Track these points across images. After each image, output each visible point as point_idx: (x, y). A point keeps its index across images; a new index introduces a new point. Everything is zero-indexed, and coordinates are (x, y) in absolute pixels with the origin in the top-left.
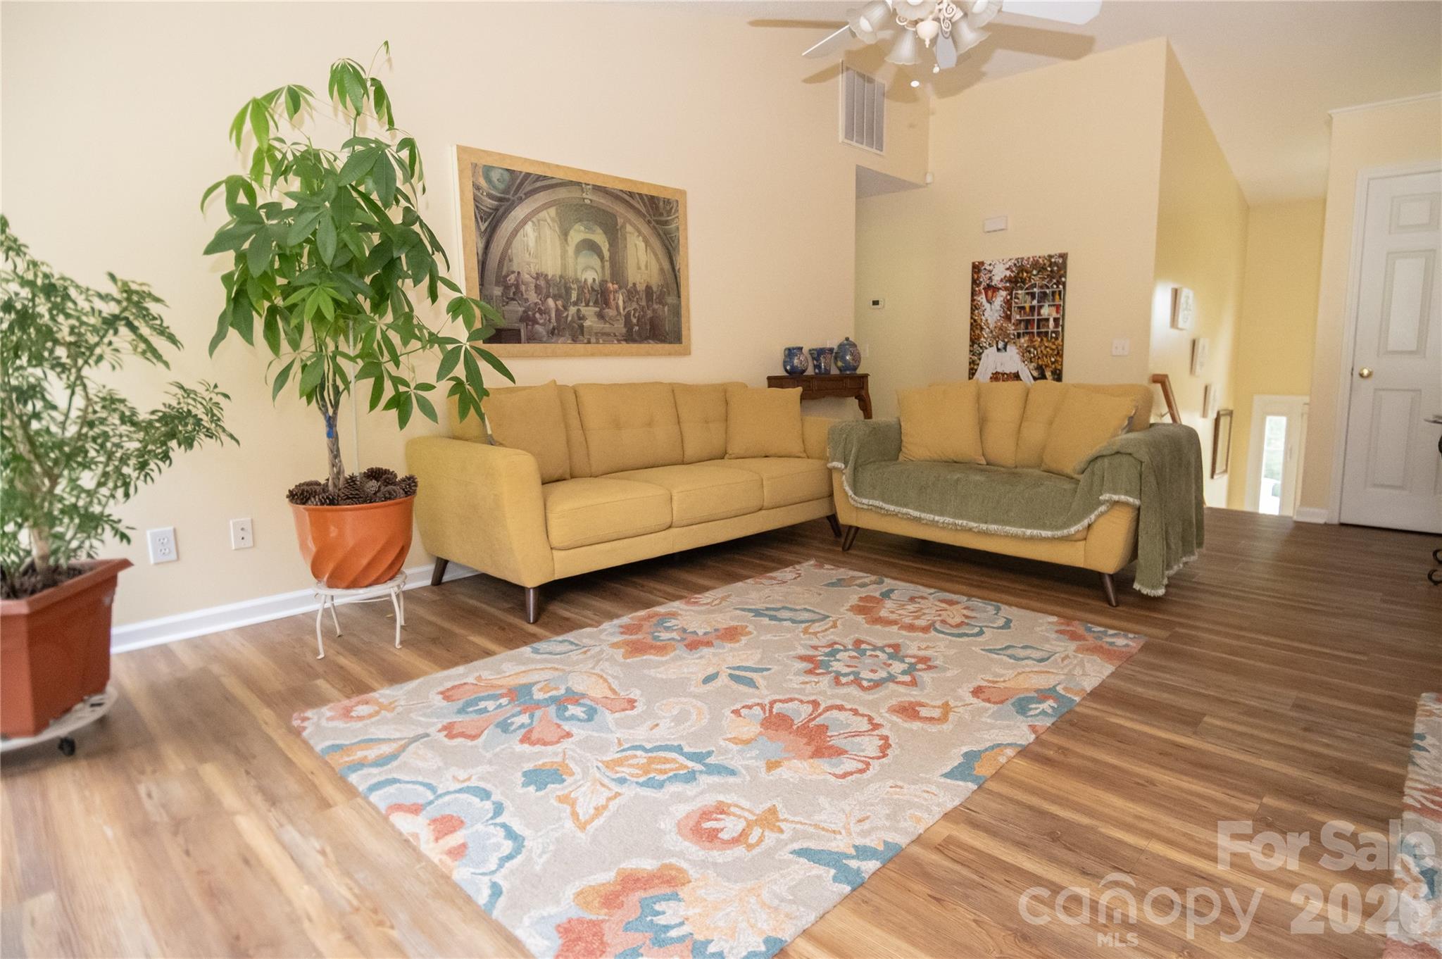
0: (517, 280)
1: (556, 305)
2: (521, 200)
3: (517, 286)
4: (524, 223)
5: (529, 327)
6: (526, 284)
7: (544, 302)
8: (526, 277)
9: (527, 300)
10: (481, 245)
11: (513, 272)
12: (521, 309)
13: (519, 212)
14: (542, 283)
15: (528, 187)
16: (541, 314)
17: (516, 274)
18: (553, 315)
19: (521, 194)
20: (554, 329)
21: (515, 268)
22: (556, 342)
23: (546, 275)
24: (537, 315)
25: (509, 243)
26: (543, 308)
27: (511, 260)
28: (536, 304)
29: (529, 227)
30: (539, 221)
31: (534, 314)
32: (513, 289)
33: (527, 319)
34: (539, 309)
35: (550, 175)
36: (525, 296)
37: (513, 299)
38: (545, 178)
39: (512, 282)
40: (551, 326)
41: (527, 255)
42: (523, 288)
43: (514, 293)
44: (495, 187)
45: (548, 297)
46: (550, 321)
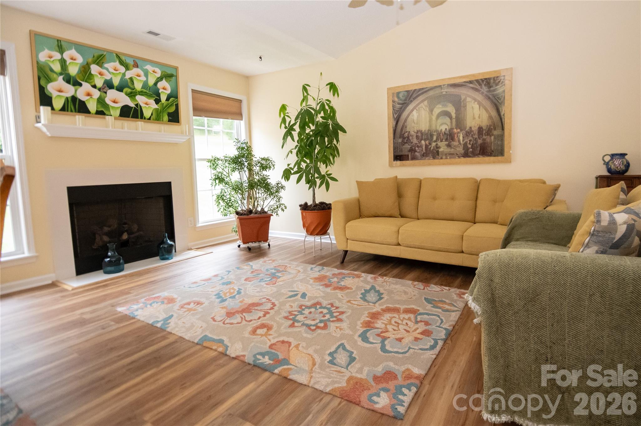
0: (408, 135)
1: (425, 143)
2: (411, 101)
3: (408, 137)
4: (412, 111)
5: (413, 154)
6: (412, 136)
7: (420, 142)
8: (412, 133)
9: (412, 143)
10: (394, 124)
11: (407, 132)
12: (409, 147)
13: (410, 107)
14: (419, 134)
15: (414, 96)
16: (418, 148)
17: (408, 133)
18: (424, 147)
19: (412, 99)
20: (424, 153)
21: (408, 130)
22: (425, 159)
23: (422, 131)
24: (417, 148)
25: (406, 120)
26: (419, 145)
27: (406, 127)
28: (416, 144)
29: (415, 112)
30: (419, 108)
31: (415, 148)
32: (407, 139)
33: (412, 150)
34: (418, 146)
35: (425, 87)
36: (411, 141)
37: (406, 143)
38: (423, 89)
39: (406, 136)
40: (423, 153)
41: (413, 124)
42: (411, 138)
43: (407, 140)
44: (401, 100)
45: (422, 140)
46: (422, 150)
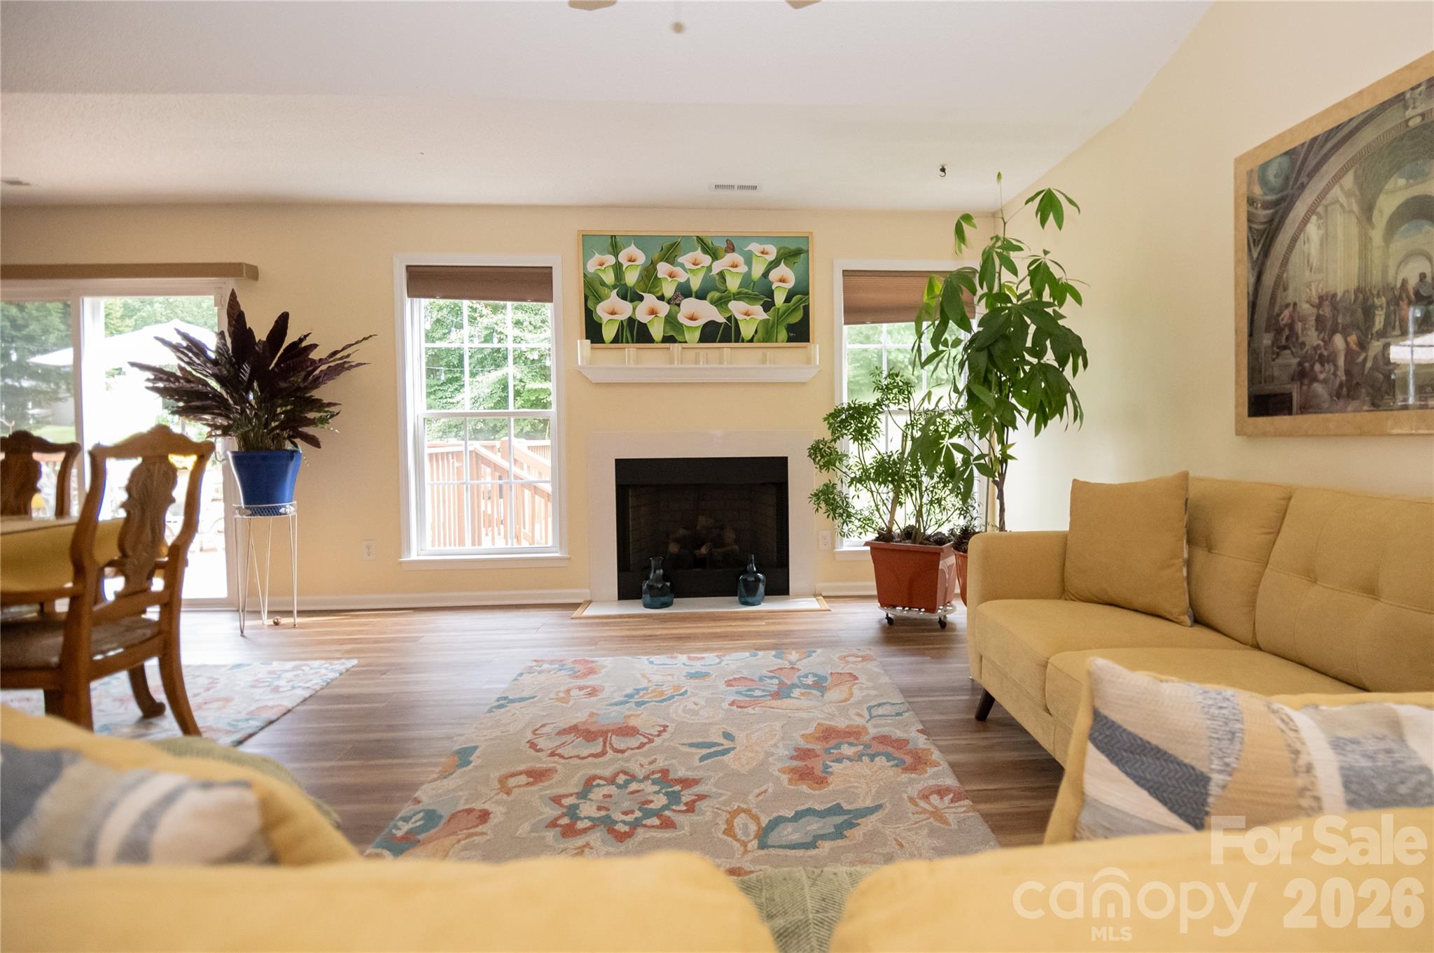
0: (1291, 317)
1: (1347, 343)
2: (1303, 187)
3: (1291, 326)
4: (1306, 221)
5: (1305, 388)
6: (1303, 319)
7: (1328, 342)
8: (1305, 308)
9: (1303, 344)
10: (1252, 280)
11: (1287, 306)
12: (1295, 361)
13: (1300, 209)
14: (1327, 311)
15: (1312, 162)
16: (1322, 365)
17: (1291, 308)
18: (1341, 361)
19: (1303, 179)
20: (1341, 386)
21: (1291, 297)
22: (1343, 411)
23: (1335, 295)
24: (1317, 367)
25: (1285, 262)
26: (1325, 353)
27: (1285, 289)
28: (1316, 348)
29: (1313, 230)
30: (1326, 207)
31: (1312, 366)
32: (1287, 332)
33: (1303, 375)
34: (1321, 356)
35: (1345, 119)
36: (1301, 340)
37: (1285, 348)
38: (1338, 128)
39: (1284, 322)
40: (1337, 383)
41: (1307, 273)
42: (1299, 326)
43: (1287, 338)
44: (1272, 190)
45: (1334, 331)
46: (1335, 374)
